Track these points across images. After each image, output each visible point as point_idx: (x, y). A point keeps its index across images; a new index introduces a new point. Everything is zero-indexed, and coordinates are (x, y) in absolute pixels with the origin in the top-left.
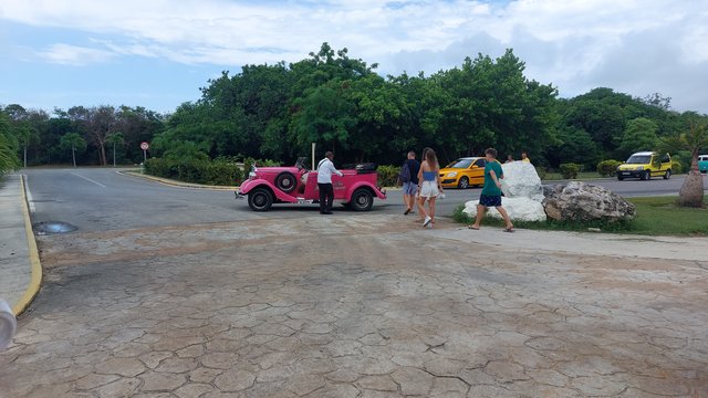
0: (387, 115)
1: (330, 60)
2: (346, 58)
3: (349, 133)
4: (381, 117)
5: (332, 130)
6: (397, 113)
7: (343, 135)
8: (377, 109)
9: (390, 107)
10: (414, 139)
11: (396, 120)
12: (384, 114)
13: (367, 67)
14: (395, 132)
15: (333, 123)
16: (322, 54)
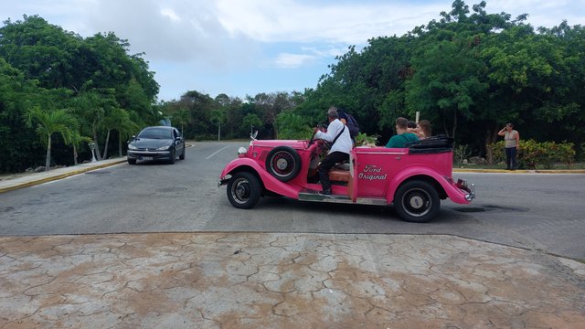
0: (532, 73)
1: (462, 19)
2: (483, 13)
3: (474, 99)
4: (523, 77)
5: (450, 95)
6: (548, 69)
7: (464, 102)
8: (518, 66)
9: (536, 63)
10: (574, 105)
11: (546, 80)
12: (528, 72)
13: (512, 19)
14: (545, 96)
15: (452, 86)
16: (454, 13)
